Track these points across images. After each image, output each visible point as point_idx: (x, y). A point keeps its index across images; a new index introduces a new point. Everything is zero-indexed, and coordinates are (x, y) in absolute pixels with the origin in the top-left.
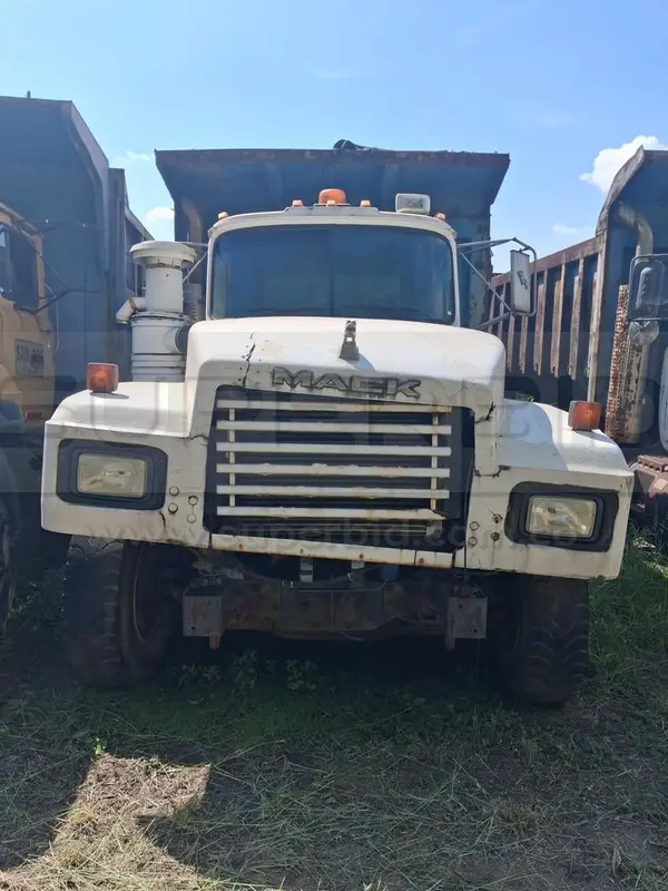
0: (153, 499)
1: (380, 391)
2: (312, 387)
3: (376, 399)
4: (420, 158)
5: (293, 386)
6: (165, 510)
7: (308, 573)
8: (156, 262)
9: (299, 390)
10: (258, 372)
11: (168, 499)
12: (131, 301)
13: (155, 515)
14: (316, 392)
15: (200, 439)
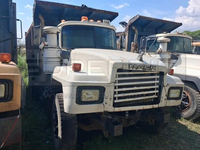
0: (101, 100)
1: (149, 69)
2: (136, 68)
3: (148, 70)
4: (101, 11)
5: (133, 68)
6: (104, 103)
7: (127, 114)
8: (52, 32)
9: (134, 69)
10: (126, 65)
11: (105, 100)
12: (44, 43)
13: (102, 105)
14: (137, 70)
15: (113, 83)
